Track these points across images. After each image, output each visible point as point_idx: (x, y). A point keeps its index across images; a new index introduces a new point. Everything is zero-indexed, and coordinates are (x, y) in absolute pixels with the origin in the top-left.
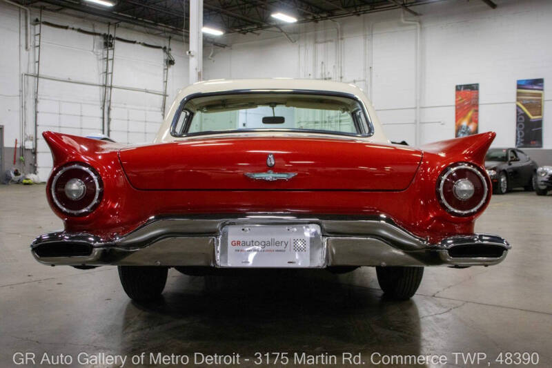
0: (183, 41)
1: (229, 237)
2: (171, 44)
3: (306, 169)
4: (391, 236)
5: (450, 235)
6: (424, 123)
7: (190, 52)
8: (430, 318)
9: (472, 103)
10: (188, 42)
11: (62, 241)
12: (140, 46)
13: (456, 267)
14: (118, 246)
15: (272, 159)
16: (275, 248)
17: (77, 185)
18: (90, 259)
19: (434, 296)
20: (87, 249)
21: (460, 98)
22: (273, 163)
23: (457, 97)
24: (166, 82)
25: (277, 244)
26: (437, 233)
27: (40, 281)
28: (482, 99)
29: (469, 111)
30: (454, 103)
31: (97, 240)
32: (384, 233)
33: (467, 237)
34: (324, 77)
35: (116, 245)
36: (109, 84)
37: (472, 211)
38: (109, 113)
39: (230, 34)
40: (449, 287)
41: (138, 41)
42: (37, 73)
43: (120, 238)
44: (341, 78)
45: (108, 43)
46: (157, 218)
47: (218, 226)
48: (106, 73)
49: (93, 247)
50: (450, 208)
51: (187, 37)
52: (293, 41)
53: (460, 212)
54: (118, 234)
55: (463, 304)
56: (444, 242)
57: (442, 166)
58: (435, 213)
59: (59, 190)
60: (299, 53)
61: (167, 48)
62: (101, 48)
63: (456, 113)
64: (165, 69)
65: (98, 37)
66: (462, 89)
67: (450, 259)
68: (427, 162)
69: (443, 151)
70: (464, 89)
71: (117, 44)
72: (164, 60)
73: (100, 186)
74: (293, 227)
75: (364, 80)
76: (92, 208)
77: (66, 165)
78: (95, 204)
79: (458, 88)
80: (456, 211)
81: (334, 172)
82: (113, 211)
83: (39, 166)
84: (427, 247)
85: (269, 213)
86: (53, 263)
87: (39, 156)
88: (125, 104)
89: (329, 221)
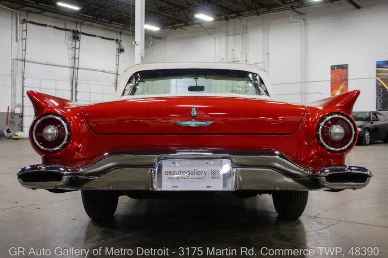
0: (130, 35)
1: (163, 168)
2: (121, 36)
3: (221, 119)
4: (282, 167)
5: (327, 166)
6: (308, 93)
7: (135, 42)
8: (313, 233)
9: (343, 79)
10: (134, 36)
11: (40, 170)
12: (99, 38)
13: (332, 190)
14: (81, 175)
15: (195, 111)
16: (197, 176)
17: (52, 130)
18: (61, 184)
19: (316, 217)
20: (59, 177)
21: (334, 75)
22: (195, 114)
23: (332, 74)
24: (118, 65)
25: (199, 173)
26: (317, 165)
27: (24, 207)
28: (351, 75)
29: (341, 84)
30: (330, 79)
31: (66, 170)
32: (278, 165)
33: (339, 168)
34: (233, 60)
35: (79, 174)
36: (77, 66)
37: (343, 148)
38: (76, 87)
39: (164, 30)
40: (327, 211)
41: (97, 35)
42: (24, 58)
43: (83, 169)
44: (246, 61)
45: (76, 36)
46: (110, 154)
47: (155, 160)
48: (74, 58)
49: (63, 175)
50: (327, 146)
51: (134, 32)
52: (211, 34)
53: (334, 149)
54: (81, 165)
55: (338, 222)
56: (323, 171)
57: (321, 116)
58: (316, 151)
59: (38, 134)
60: (215, 42)
61: (119, 40)
62: (70, 40)
63: (331, 86)
64: (117, 55)
65: (68, 32)
66: (336, 68)
67: (327, 184)
68: (309, 113)
69: (321, 106)
70: (337, 68)
71: (82, 37)
72: (117, 49)
73: (68, 131)
74: (211, 161)
75: (263, 63)
76: (62, 147)
77: (43, 115)
78: (65, 144)
79: (333, 68)
80: (331, 149)
81: (241, 121)
82: (78, 149)
83: (25, 126)
84: (310, 176)
85: (192, 150)
86: (33, 187)
87: (25, 118)
88: (88, 81)
89: (237, 156)
